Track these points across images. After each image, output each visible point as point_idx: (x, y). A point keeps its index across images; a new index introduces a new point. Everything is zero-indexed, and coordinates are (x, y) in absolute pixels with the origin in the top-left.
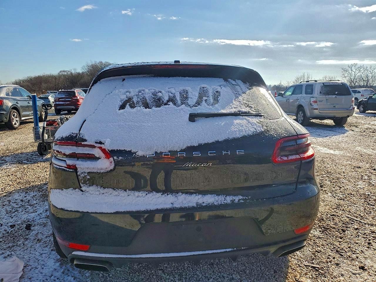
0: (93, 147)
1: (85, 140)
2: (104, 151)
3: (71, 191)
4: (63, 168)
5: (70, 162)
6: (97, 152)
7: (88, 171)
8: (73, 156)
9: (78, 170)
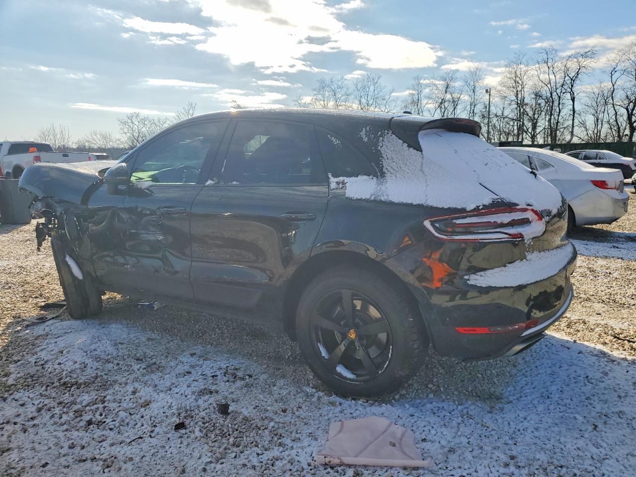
0: (525, 210)
1: (517, 205)
2: (535, 212)
3: (519, 264)
4: (506, 239)
5: (513, 231)
6: (529, 215)
7: (532, 237)
8: (513, 224)
9: (525, 237)
